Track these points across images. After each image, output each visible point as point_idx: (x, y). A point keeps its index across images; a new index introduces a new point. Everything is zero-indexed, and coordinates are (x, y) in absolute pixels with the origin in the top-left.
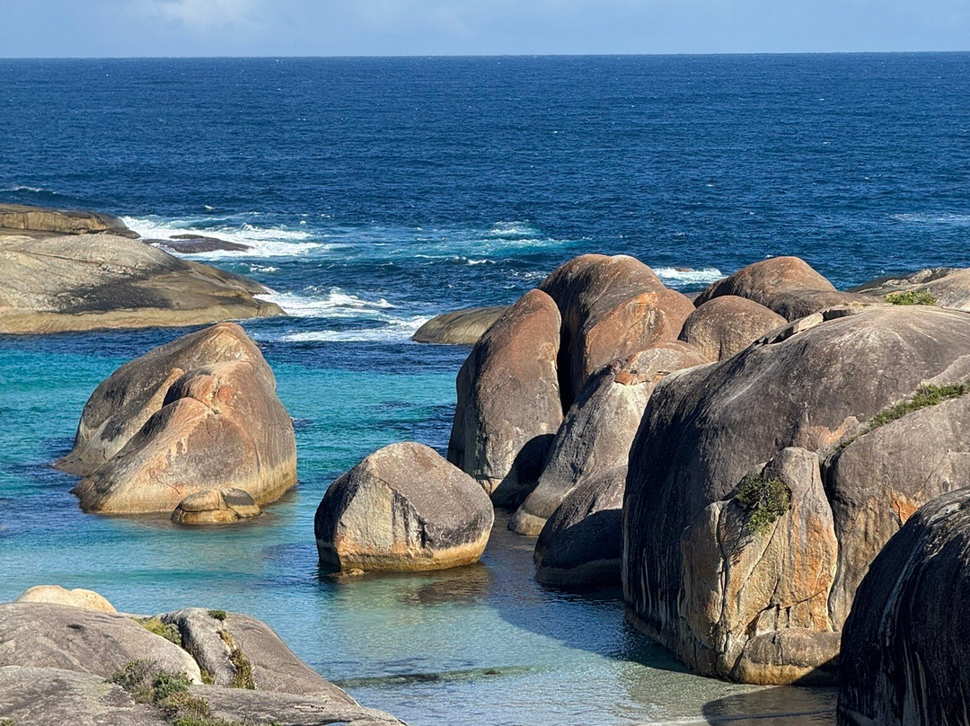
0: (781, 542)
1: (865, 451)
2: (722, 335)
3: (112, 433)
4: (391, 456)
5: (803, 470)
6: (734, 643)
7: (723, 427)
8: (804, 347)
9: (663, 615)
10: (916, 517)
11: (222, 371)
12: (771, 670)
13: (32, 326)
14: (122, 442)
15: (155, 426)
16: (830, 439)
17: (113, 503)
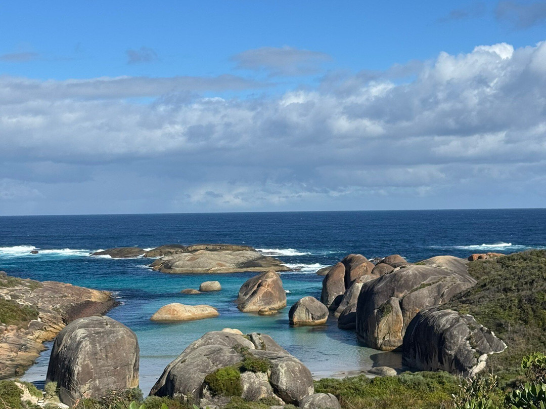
0: (390, 319)
1: (409, 298)
2: (381, 272)
3: (246, 294)
4: (305, 299)
5: (395, 302)
6: (380, 341)
7: (377, 293)
8: (395, 275)
9: (365, 335)
10: (419, 313)
11: (269, 280)
12: (388, 348)
13: (232, 271)
14: (248, 296)
15: (255, 293)
16: (401, 295)
17: (245, 310)
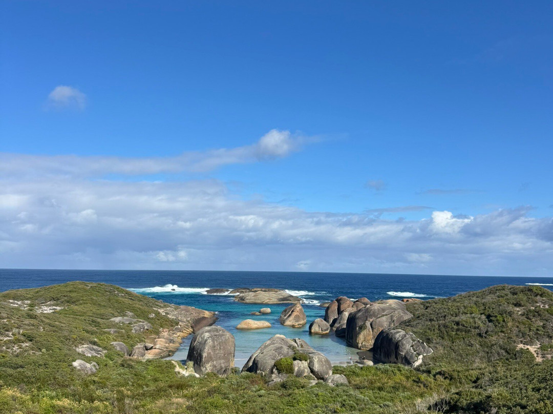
0: (365, 333)
1: (375, 322)
2: (357, 307)
3: (285, 316)
4: (318, 320)
5: (368, 324)
6: (360, 345)
7: (358, 318)
8: (368, 309)
9: (351, 341)
10: (382, 331)
11: (298, 309)
12: (364, 349)
13: (275, 303)
14: (286, 317)
15: (290, 315)
16: (371, 320)
17: (285, 324)
